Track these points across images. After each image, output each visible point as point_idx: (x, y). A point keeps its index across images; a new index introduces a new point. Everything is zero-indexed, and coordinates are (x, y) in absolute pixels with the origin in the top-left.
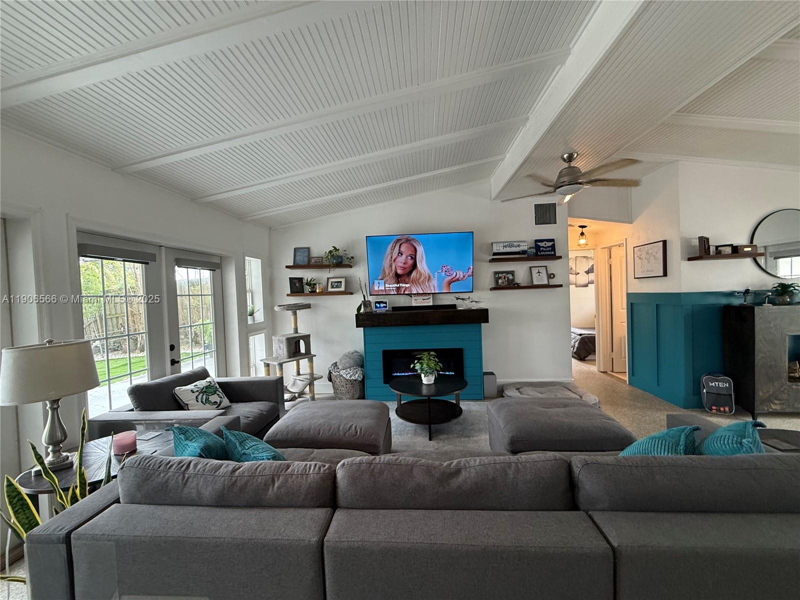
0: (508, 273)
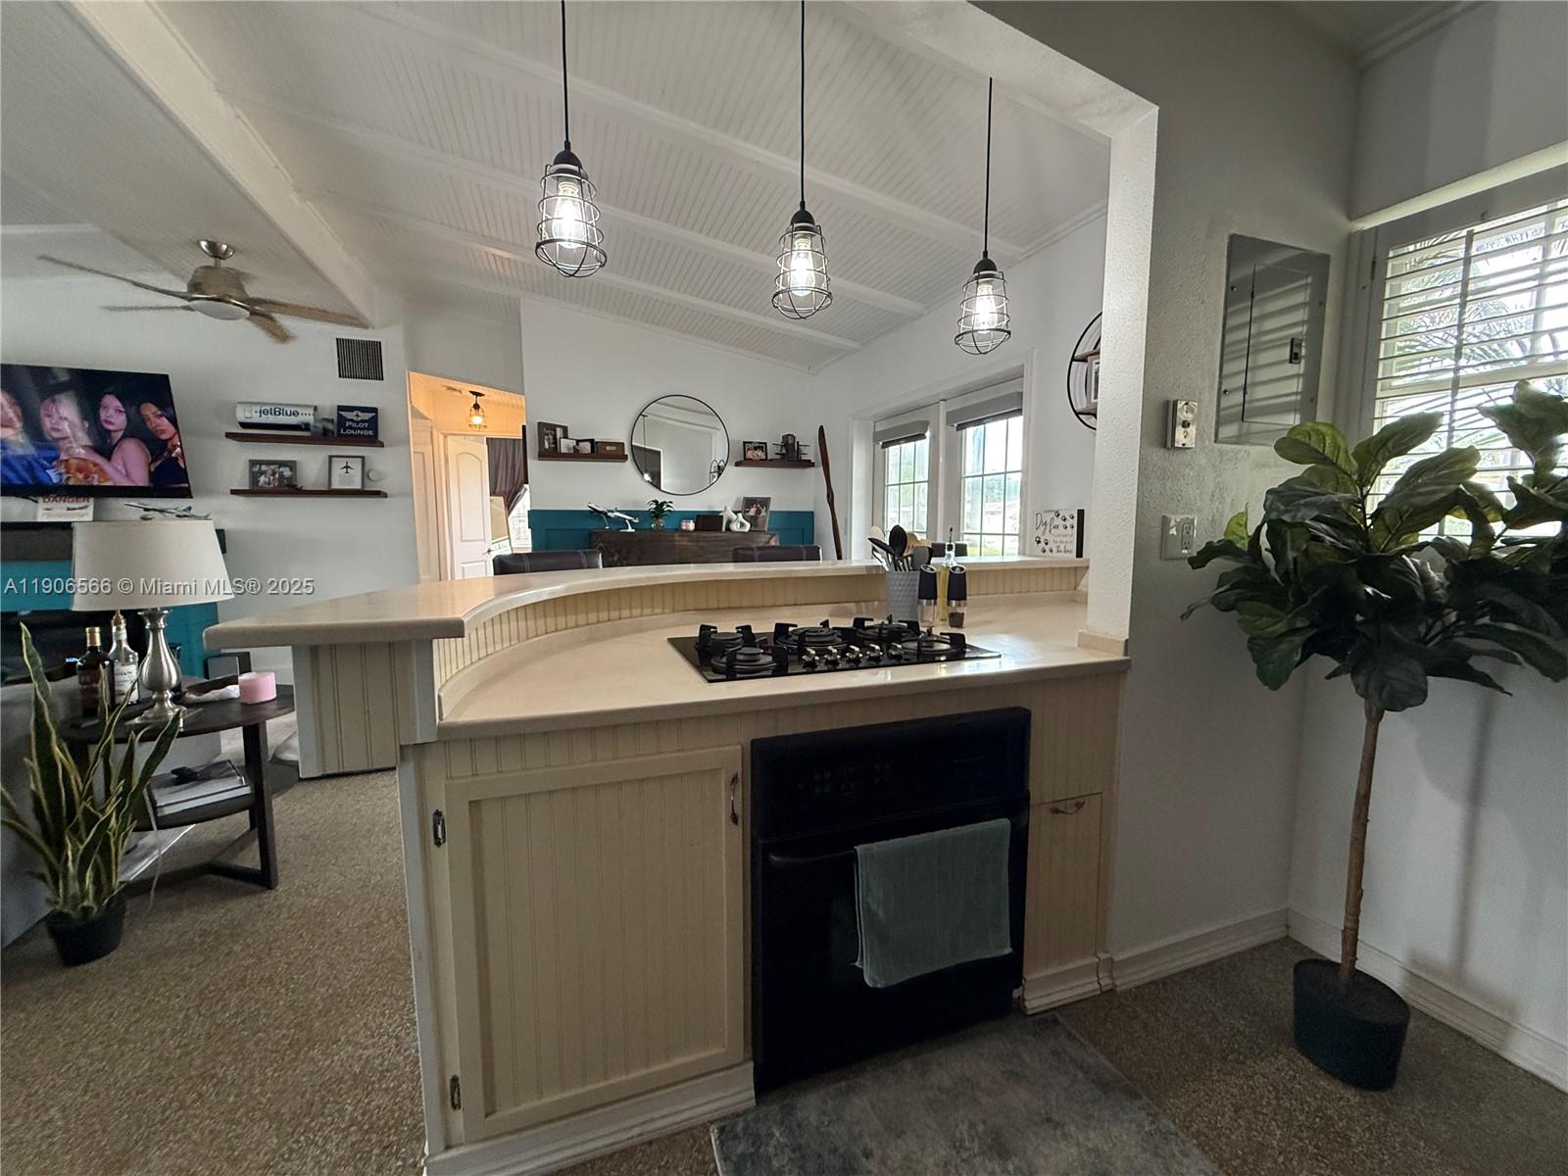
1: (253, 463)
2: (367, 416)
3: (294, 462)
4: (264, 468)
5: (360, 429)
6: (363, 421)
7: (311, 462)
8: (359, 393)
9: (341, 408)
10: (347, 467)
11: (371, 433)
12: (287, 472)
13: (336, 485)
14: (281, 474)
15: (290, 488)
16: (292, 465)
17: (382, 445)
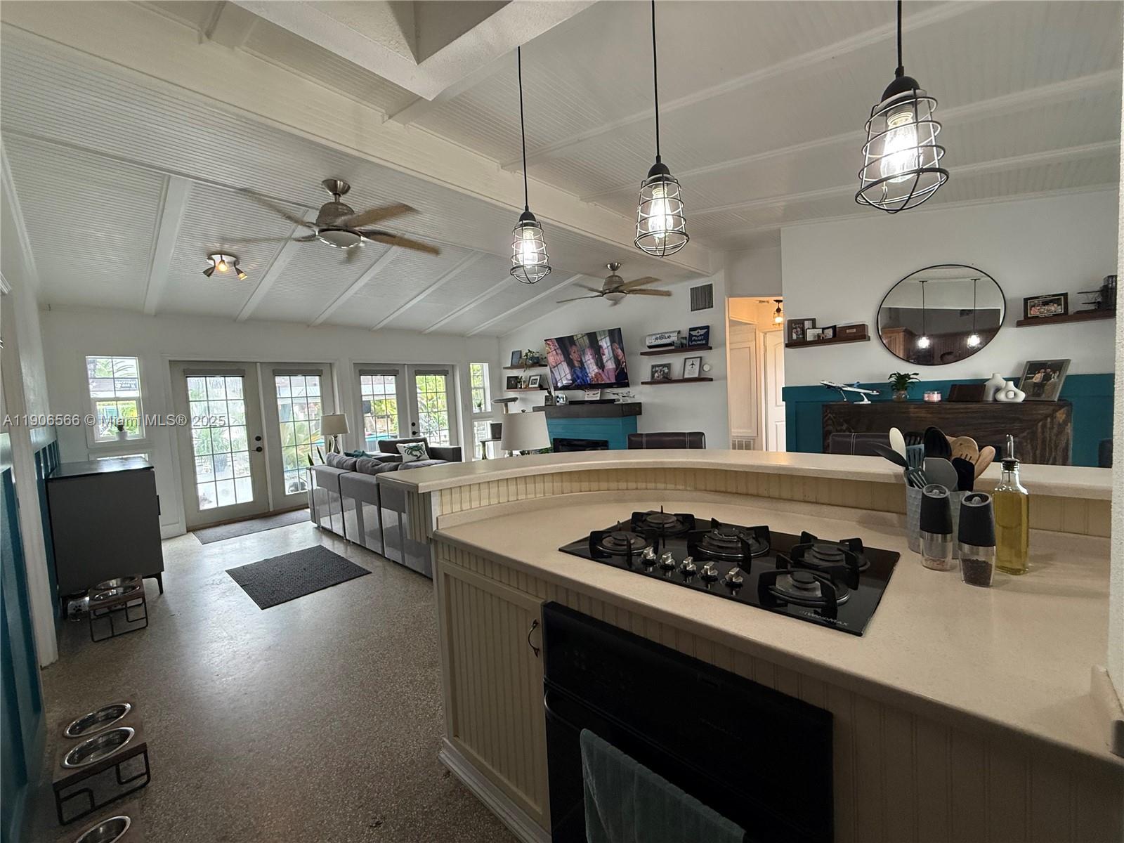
0: (664, 366)
1: (653, 367)
2: (702, 332)
3: (669, 364)
4: (657, 369)
5: (699, 340)
6: (701, 335)
7: (676, 362)
8: (701, 318)
9: (691, 330)
10: (693, 364)
11: (704, 342)
12: (666, 370)
13: (686, 376)
14: (664, 371)
15: (667, 379)
16: (668, 366)
17: (711, 348)
